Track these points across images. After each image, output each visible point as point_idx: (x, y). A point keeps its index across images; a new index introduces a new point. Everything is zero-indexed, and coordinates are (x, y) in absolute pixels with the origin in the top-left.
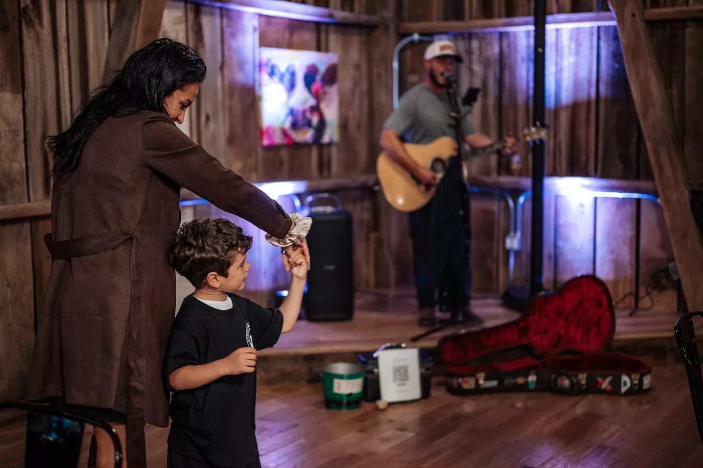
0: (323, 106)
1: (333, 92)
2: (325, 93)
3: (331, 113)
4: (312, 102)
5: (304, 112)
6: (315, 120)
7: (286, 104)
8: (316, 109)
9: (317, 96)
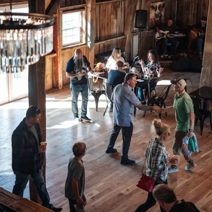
0: (161, 12)
1: (164, 9)
2: (162, 10)
3: (163, 13)
4: (160, 12)
5: (158, 14)
6: (160, 15)
7: (155, 13)
8: (160, 13)
9: (160, 11)
